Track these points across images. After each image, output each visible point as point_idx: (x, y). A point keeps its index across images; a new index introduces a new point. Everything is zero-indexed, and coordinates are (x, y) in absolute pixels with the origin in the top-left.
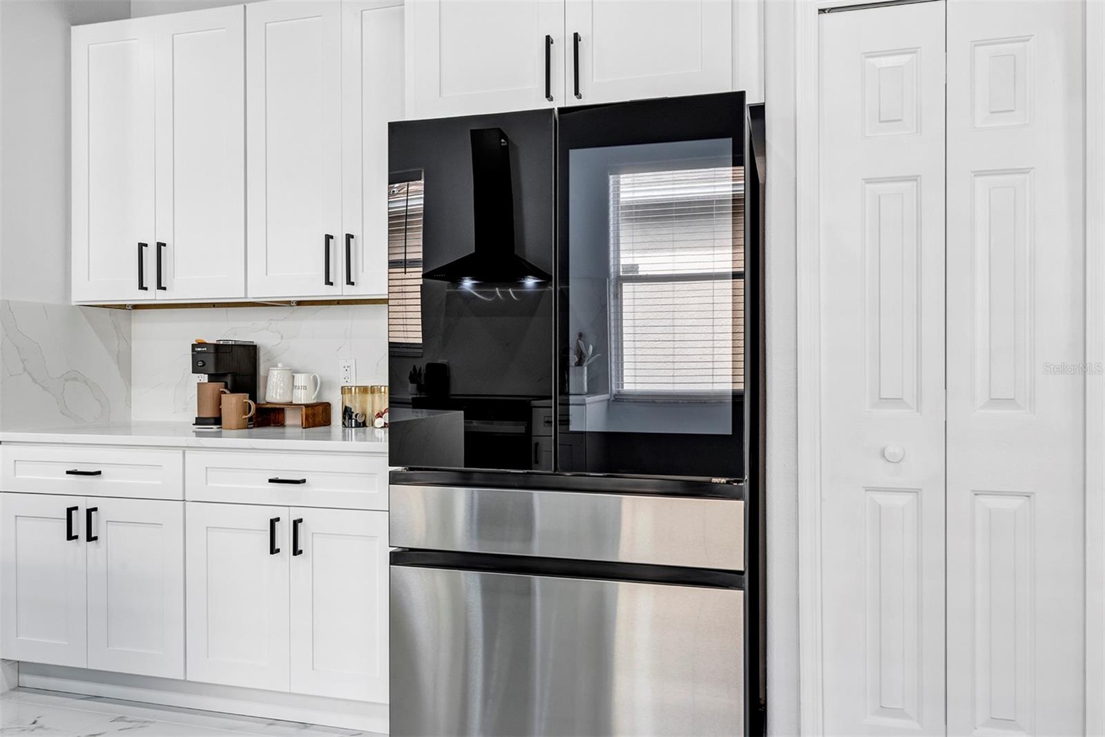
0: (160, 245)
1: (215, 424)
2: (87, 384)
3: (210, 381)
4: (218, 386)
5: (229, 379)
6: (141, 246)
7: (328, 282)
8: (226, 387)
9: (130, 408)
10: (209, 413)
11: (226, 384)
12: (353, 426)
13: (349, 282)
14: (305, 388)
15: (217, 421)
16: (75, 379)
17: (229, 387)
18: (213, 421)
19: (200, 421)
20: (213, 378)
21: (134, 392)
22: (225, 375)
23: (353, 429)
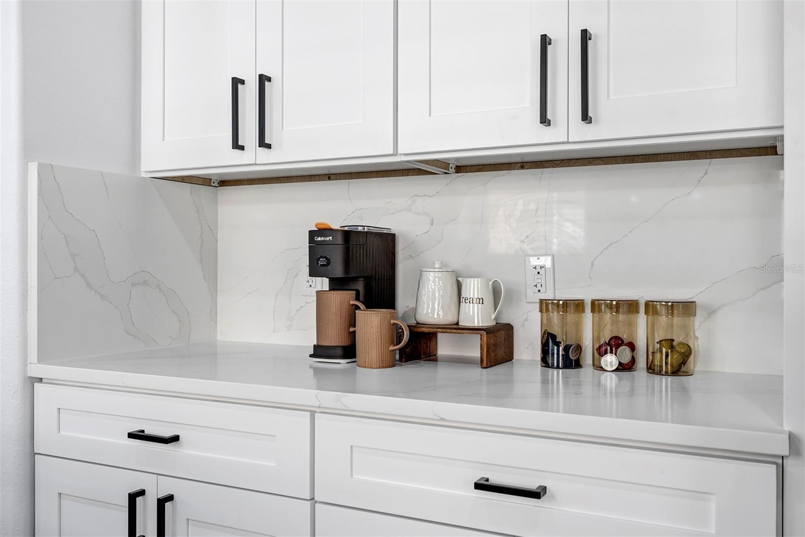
0: (263, 79)
1: (344, 357)
2: (160, 290)
3: (331, 289)
4: (345, 297)
5: (360, 285)
6: (237, 82)
7: (544, 120)
8: (357, 299)
9: (216, 323)
10: (334, 339)
11: (358, 292)
12: (560, 366)
13: (585, 117)
14: (481, 301)
15: (349, 352)
16: (145, 283)
17: (361, 298)
18: (339, 352)
19: (320, 352)
20: (337, 284)
21: (219, 300)
22: (355, 279)
23: (561, 371)
